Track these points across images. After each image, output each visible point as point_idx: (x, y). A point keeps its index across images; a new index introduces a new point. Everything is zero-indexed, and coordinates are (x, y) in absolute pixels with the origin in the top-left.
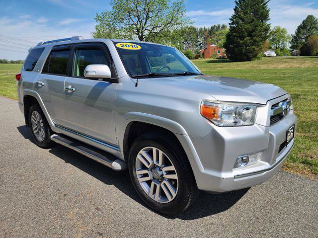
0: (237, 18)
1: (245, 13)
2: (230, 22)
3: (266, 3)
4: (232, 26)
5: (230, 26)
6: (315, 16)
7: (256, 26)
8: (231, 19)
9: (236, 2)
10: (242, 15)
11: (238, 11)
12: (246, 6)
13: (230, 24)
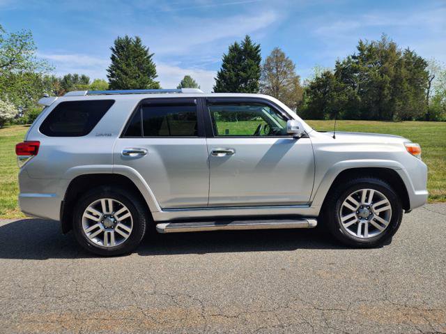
0: (118, 70)
1: (128, 65)
2: (109, 74)
3: (150, 56)
4: (112, 79)
5: (110, 80)
6: (192, 77)
7: (144, 83)
8: (109, 71)
9: (113, 49)
10: (124, 67)
11: (117, 61)
12: (127, 57)
13: (108, 77)
